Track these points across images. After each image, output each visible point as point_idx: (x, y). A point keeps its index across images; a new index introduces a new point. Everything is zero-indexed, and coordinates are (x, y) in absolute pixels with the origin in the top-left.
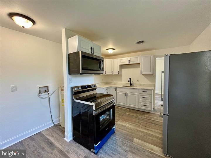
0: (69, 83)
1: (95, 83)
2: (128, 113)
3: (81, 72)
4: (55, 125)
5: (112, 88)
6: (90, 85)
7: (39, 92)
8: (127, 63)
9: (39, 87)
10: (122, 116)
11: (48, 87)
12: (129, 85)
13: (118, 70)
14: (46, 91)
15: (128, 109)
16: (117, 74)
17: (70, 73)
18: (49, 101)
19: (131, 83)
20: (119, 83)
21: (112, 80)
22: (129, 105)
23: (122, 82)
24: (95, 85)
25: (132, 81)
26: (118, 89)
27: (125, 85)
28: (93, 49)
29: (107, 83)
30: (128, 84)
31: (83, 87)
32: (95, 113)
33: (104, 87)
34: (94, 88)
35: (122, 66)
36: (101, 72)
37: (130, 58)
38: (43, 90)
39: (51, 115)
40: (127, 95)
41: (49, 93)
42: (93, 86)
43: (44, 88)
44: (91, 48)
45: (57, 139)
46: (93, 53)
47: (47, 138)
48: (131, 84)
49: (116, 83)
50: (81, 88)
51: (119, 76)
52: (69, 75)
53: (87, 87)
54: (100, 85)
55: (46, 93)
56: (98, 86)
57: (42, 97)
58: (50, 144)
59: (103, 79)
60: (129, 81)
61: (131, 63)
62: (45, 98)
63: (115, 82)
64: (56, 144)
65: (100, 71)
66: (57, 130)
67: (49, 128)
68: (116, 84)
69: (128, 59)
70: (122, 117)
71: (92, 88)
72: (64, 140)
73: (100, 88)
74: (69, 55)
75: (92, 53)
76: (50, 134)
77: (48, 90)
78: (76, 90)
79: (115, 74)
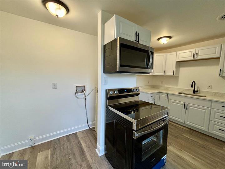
0: (103, 84)
1: (137, 86)
2: (187, 135)
3: (118, 70)
4: (90, 128)
5: (161, 94)
6: (131, 88)
7: (76, 91)
8: (192, 58)
9: (77, 86)
10: (177, 138)
11: (85, 86)
12: (192, 93)
13: (174, 69)
14: (83, 91)
15: (188, 129)
16: (172, 74)
17: (105, 71)
18: (85, 102)
19: (196, 89)
20: (173, 89)
21: (162, 83)
22: (188, 123)
23: (178, 87)
24: (137, 89)
25: (198, 87)
26: (170, 97)
27: (183, 92)
28: (138, 35)
29: (153, 87)
30: (189, 90)
31: (121, 91)
32: (135, 135)
33: (149, 93)
34: (136, 92)
35: (180, 64)
36: (149, 71)
37: (197, 49)
38: (80, 89)
39: (87, 118)
40: (186, 107)
41: (85, 94)
42: (134, 91)
43: (81, 87)
44: (136, 34)
45: (89, 148)
46: (138, 42)
47: (80, 142)
48: (194, 92)
49: (168, 87)
50: (118, 92)
51: (175, 77)
52: (104, 74)
53: (126, 90)
54: (144, 88)
55: (83, 93)
56: (141, 90)
57: (79, 97)
58: (81, 152)
59: (148, 81)
60: (192, 87)
61: (199, 58)
62: (81, 98)
63: (166, 86)
64: (86, 154)
65: (147, 68)
66: (91, 135)
67: (84, 130)
68: (167, 89)
69: (194, 51)
70: (177, 140)
71: (133, 93)
72: (95, 151)
73: (145, 93)
74: (105, 46)
75: (136, 41)
76: (84, 138)
77: (85, 90)
78: (111, 93)
79: (167, 74)
